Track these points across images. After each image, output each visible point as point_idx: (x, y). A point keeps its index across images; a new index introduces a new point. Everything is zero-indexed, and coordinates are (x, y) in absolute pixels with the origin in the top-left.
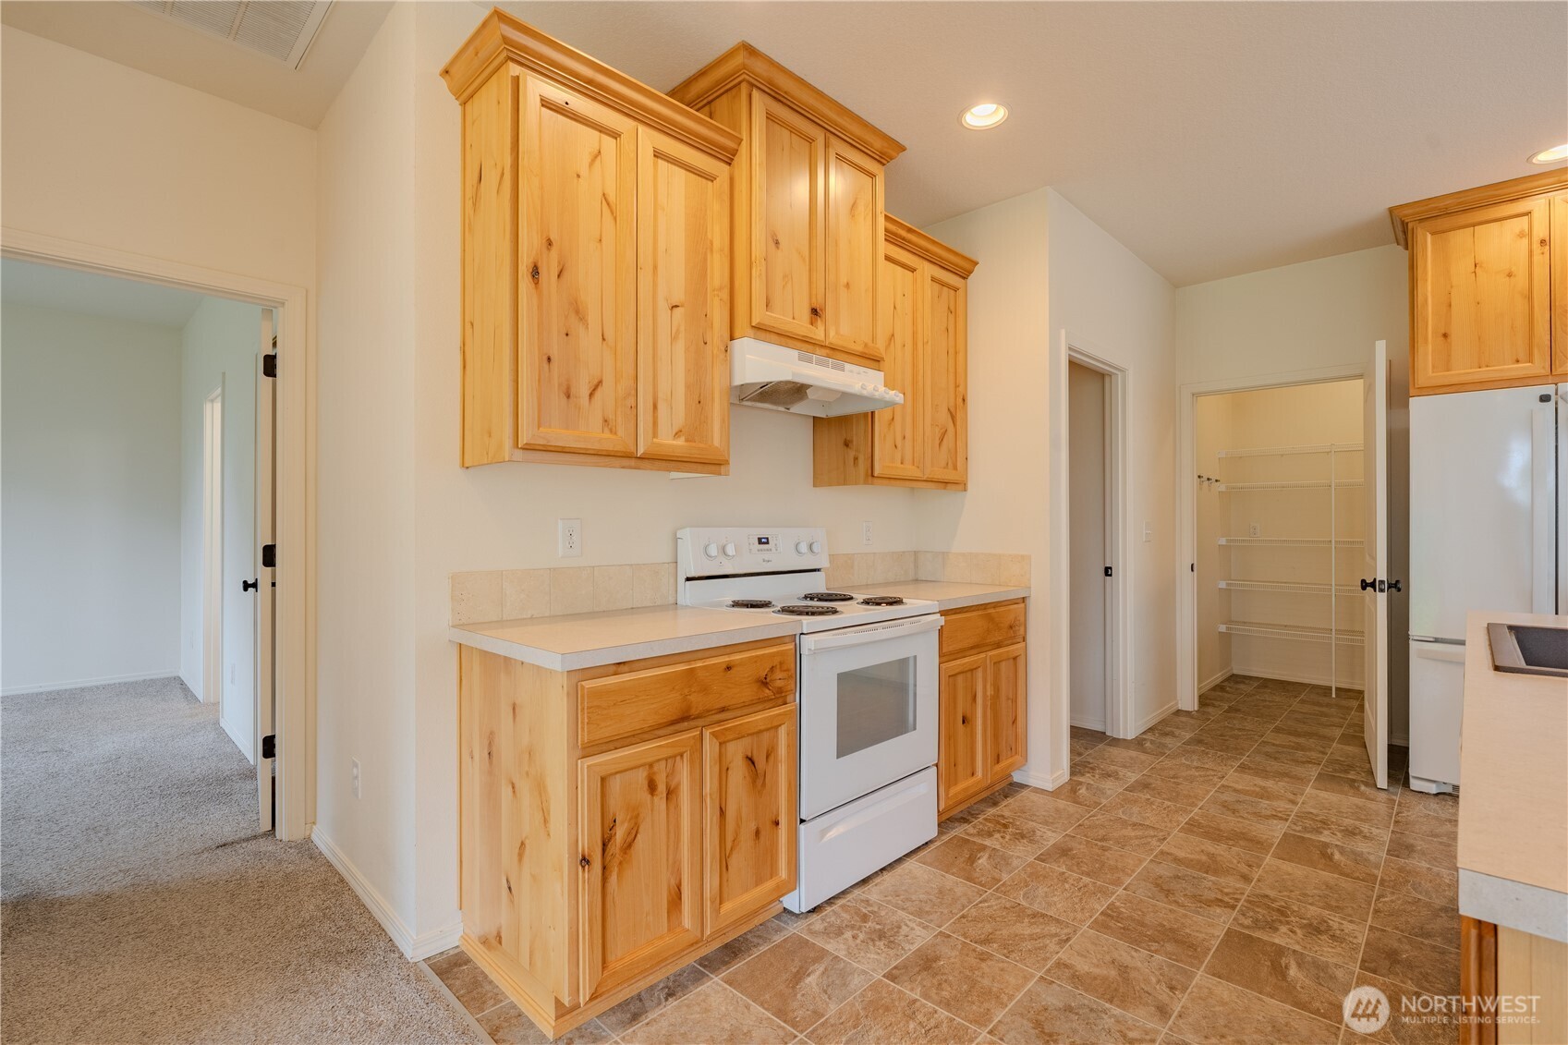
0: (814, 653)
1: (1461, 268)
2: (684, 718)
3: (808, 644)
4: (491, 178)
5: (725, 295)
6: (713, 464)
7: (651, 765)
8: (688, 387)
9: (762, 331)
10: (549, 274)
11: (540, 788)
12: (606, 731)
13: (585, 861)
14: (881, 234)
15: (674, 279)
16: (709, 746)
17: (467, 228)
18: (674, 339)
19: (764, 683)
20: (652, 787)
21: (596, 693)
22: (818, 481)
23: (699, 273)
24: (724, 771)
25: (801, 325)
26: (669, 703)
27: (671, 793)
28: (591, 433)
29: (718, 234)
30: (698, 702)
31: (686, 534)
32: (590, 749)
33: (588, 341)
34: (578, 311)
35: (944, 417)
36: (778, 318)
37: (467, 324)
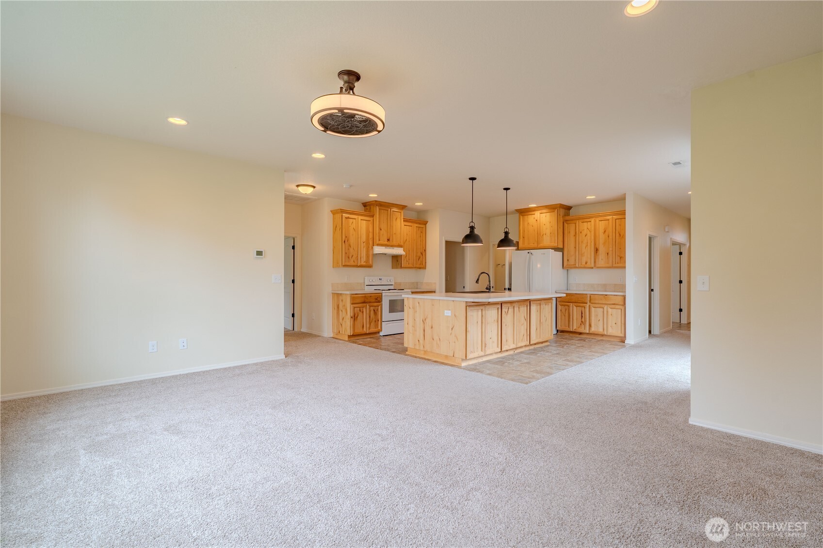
0: (385, 296)
1: (526, 224)
2: (364, 302)
3: (383, 294)
4: (338, 228)
5: (372, 239)
6: (370, 266)
7: (360, 307)
8: (366, 255)
9: (378, 245)
10: (346, 242)
11: (346, 310)
12: (355, 302)
13: (352, 317)
14: (402, 220)
15: (364, 238)
16: (368, 307)
17: (334, 233)
18: (364, 247)
19: (376, 299)
20: (360, 311)
21: (353, 297)
22: (392, 268)
23: (368, 236)
24: (370, 311)
25: (386, 242)
26: (362, 300)
27: (363, 312)
28: (352, 263)
29: (371, 230)
30: (367, 301)
31: (366, 278)
32: (352, 304)
33: (351, 250)
34: (350, 247)
35: (419, 254)
36: (381, 242)
37: (334, 247)
